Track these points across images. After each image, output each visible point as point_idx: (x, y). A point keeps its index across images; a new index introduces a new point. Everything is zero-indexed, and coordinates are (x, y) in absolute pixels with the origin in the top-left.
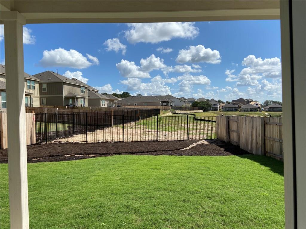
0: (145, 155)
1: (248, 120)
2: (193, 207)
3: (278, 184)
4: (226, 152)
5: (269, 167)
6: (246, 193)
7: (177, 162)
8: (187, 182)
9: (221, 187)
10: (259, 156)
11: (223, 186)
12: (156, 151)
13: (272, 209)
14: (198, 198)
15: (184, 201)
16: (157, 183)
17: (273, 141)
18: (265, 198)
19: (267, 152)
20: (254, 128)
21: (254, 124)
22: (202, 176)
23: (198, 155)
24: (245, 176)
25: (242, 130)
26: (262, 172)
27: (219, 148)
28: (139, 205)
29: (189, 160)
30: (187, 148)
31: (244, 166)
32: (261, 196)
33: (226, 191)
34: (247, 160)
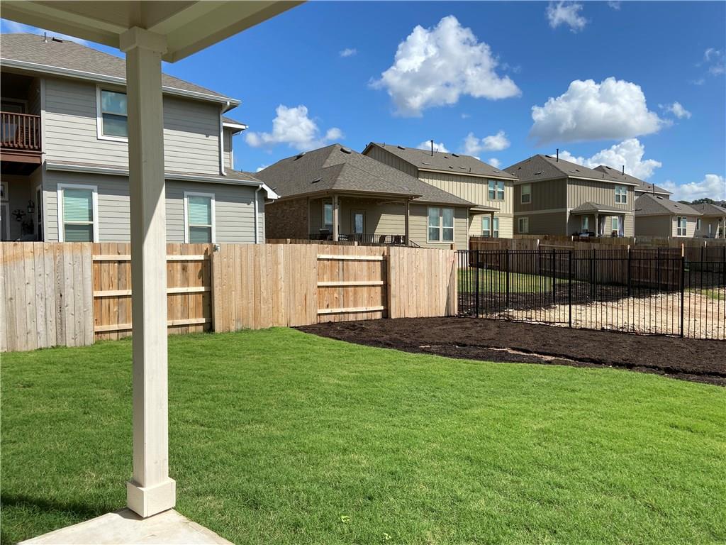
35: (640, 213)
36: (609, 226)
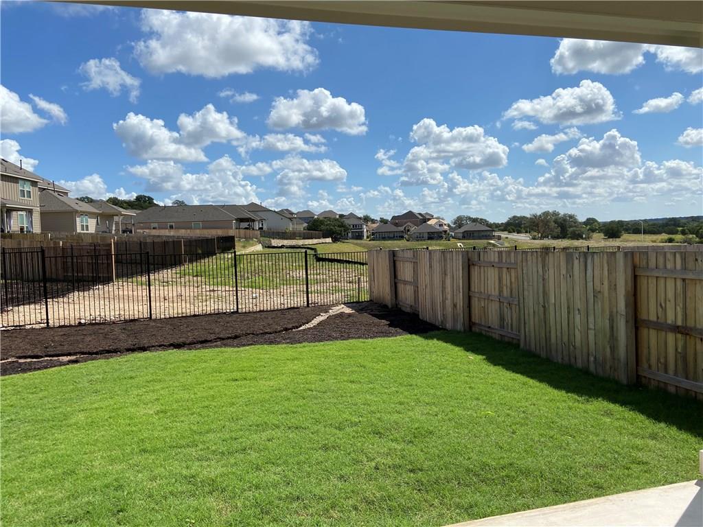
0: (211, 347)
1: (436, 257)
2: (347, 460)
3: (505, 388)
4: (393, 329)
5: (483, 355)
6: (451, 415)
7: (293, 360)
8: (324, 403)
9: (399, 408)
10: (459, 332)
11: (401, 403)
12: (236, 337)
13: (509, 444)
14: (353, 437)
15: (326, 448)
16: (254, 412)
17: (486, 301)
18: (491, 423)
19: (474, 324)
20: (449, 274)
21: (448, 266)
22: (354, 387)
23: (336, 339)
24: (441, 378)
25: (424, 279)
26: (471, 367)
27: (376, 320)
28: (220, 470)
29: (317, 353)
30: (307, 326)
31: (434, 357)
32: (481, 418)
33: (411, 413)
34: (437, 342)
35: (44, 209)
36: (16, 223)
